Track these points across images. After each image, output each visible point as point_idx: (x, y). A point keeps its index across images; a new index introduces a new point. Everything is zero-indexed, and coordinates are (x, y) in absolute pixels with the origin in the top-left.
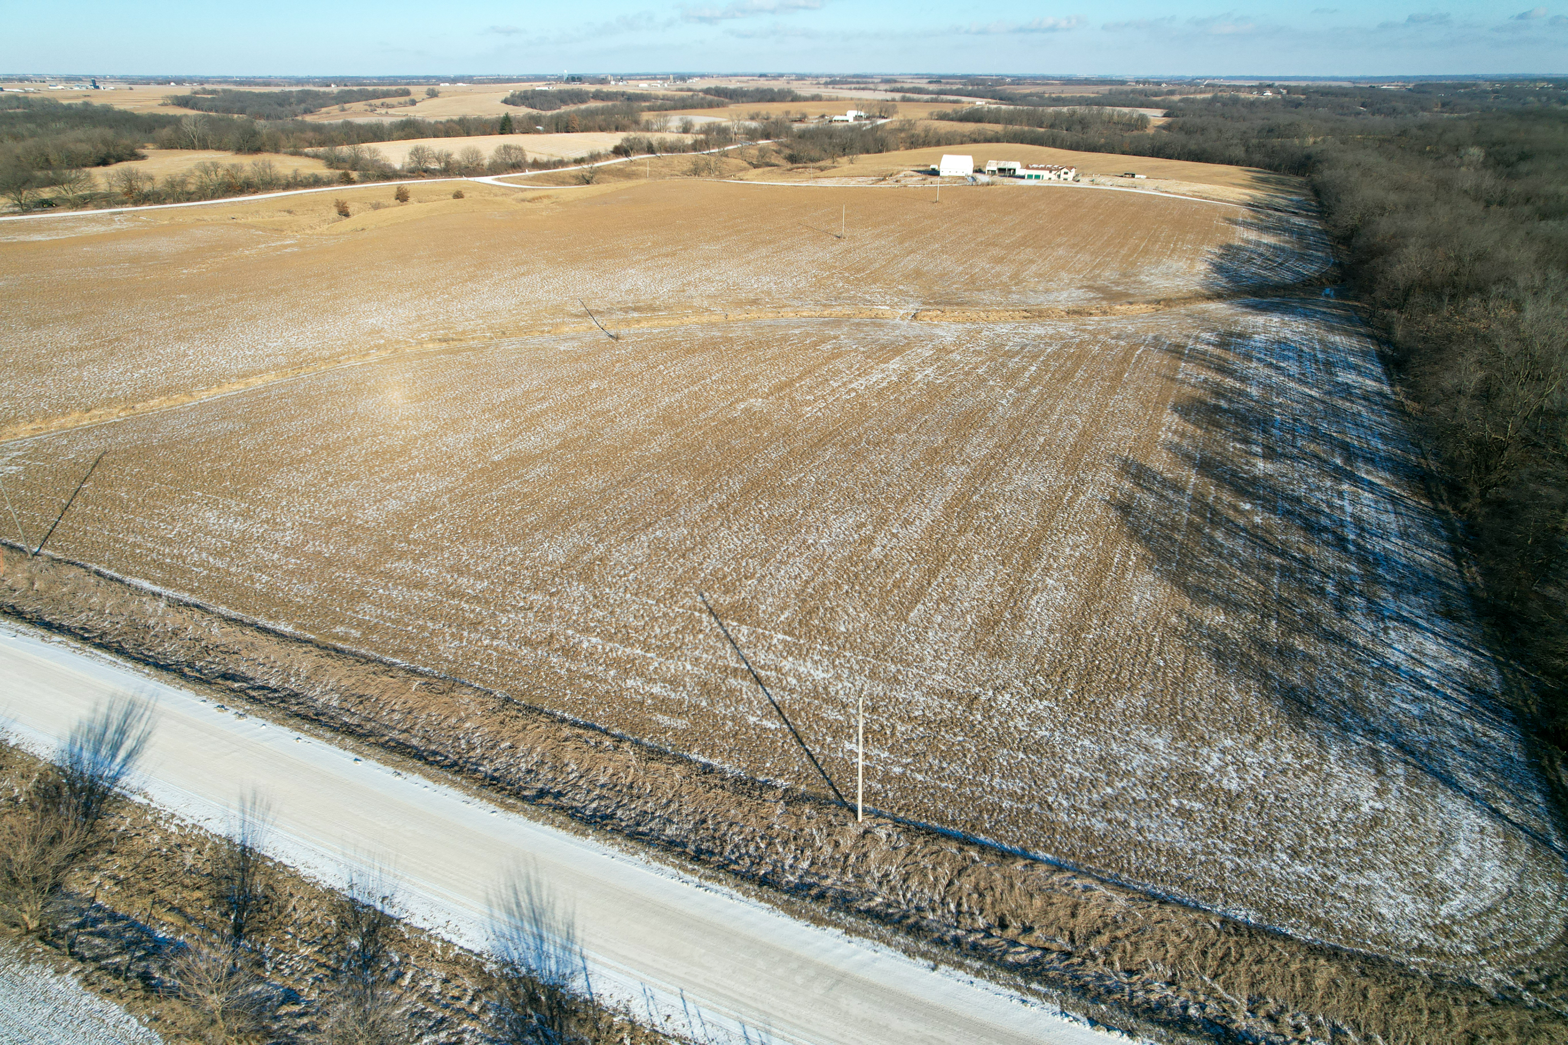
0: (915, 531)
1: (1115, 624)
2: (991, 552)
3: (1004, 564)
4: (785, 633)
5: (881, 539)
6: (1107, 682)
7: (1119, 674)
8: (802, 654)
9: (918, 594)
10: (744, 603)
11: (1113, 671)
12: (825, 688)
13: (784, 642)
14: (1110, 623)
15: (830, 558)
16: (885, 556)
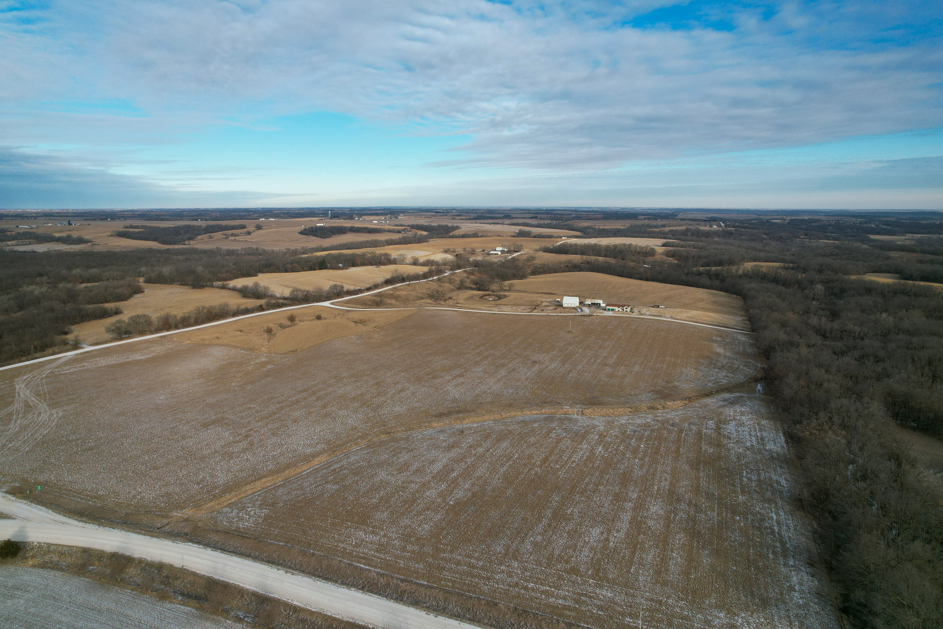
0: (622, 534)
1: (699, 572)
2: (651, 543)
3: (657, 548)
4: (593, 580)
5: (612, 539)
6: (701, 594)
7: (704, 591)
8: (601, 587)
9: (631, 562)
10: (574, 568)
11: (702, 590)
12: (613, 599)
13: (593, 582)
14: (698, 571)
15: (596, 548)
16: (615, 546)
